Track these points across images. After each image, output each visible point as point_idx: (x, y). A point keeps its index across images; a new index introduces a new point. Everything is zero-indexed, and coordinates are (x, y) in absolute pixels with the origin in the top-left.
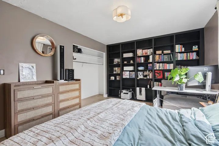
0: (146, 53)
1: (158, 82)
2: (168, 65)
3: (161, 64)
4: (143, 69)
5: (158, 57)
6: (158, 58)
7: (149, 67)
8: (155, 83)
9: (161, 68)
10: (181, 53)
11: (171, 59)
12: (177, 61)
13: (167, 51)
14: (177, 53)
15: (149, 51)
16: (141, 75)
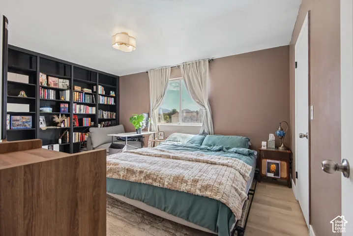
0: (56, 84)
1: (79, 132)
2: (90, 108)
3: (82, 106)
4: (51, 112)
5: (78, 95)
6: (78, 97)
7: (63, 109)
8: (74, 133)
9: (82, 112)
10: (102, 95)
11: (93, 102)
12: (100, 104)
13: (88, 90)
14: (100, 95)
15: (62, 83)
16: (43, 122)
